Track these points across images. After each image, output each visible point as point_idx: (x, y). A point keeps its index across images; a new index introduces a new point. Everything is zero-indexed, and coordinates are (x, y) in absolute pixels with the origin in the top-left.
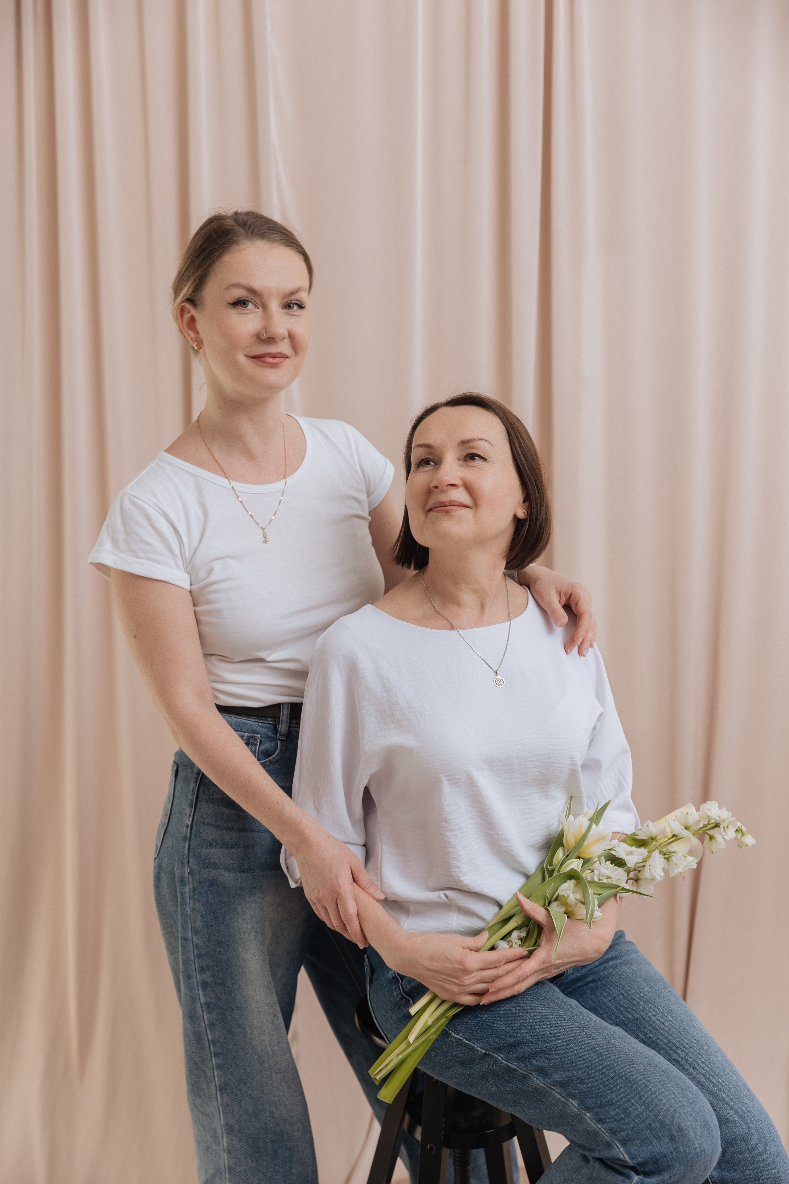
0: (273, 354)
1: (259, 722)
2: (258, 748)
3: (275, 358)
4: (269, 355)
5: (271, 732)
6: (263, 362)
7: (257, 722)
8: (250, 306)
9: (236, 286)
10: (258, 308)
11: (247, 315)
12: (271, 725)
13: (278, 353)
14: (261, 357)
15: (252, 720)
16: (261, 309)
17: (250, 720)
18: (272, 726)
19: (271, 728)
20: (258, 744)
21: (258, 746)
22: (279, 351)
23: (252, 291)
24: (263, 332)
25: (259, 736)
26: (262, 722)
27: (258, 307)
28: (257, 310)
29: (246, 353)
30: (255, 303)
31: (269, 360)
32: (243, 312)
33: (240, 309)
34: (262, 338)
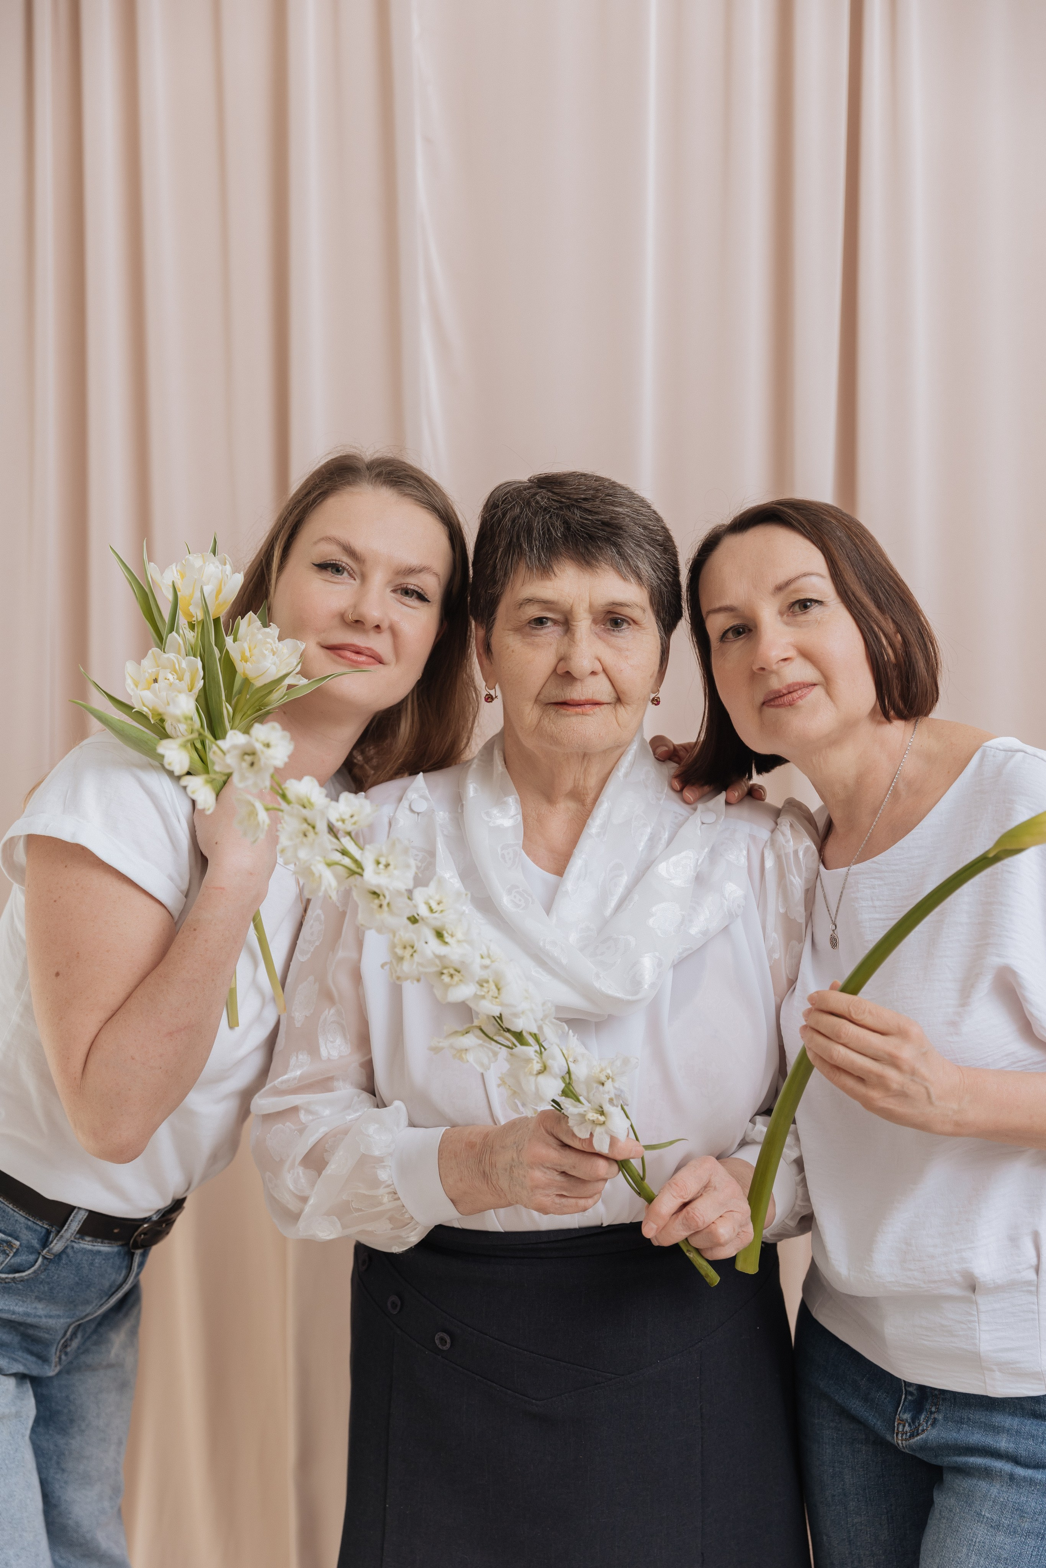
0: (358, 647)
1: (30, 1220)
2: (7, 1260)
3: (360, 655)
4: (353, 648)
5: (38, 1240)
6: (340, 656)
7: (26, 1218)
8: (345, 574)
9: (328, 539)
10: (355, 580)
11: (335, 584)
12: (43, 1229)
13: (368, 648)
14: (339, 649)
15: (21, 1213)
16: (358, 581)
17: (17, 1212)
18: (44, 1231)
19: (41, 1232)
20: (11, 1255)
21: (9, 1258)
22: (368, 646)
23: (351, 552)
24: (350, 611)
25: (18, 1243)
26: (33, 1222)
27: (356, 578)
28: (352, 581)
29: (320, 641)
30: (351, 572)
31: (348, 654)
32: (330, 579)
33: (328, 575)
34: (348, 621)
